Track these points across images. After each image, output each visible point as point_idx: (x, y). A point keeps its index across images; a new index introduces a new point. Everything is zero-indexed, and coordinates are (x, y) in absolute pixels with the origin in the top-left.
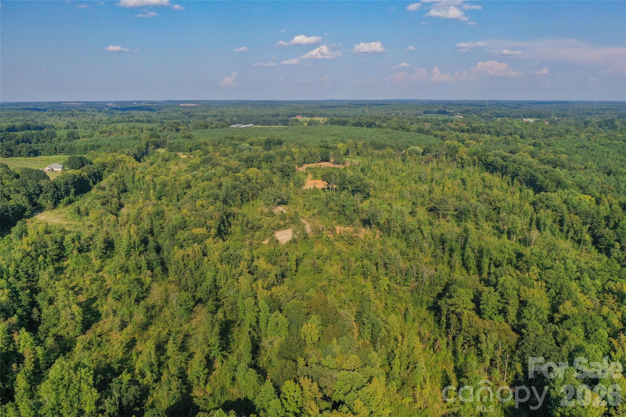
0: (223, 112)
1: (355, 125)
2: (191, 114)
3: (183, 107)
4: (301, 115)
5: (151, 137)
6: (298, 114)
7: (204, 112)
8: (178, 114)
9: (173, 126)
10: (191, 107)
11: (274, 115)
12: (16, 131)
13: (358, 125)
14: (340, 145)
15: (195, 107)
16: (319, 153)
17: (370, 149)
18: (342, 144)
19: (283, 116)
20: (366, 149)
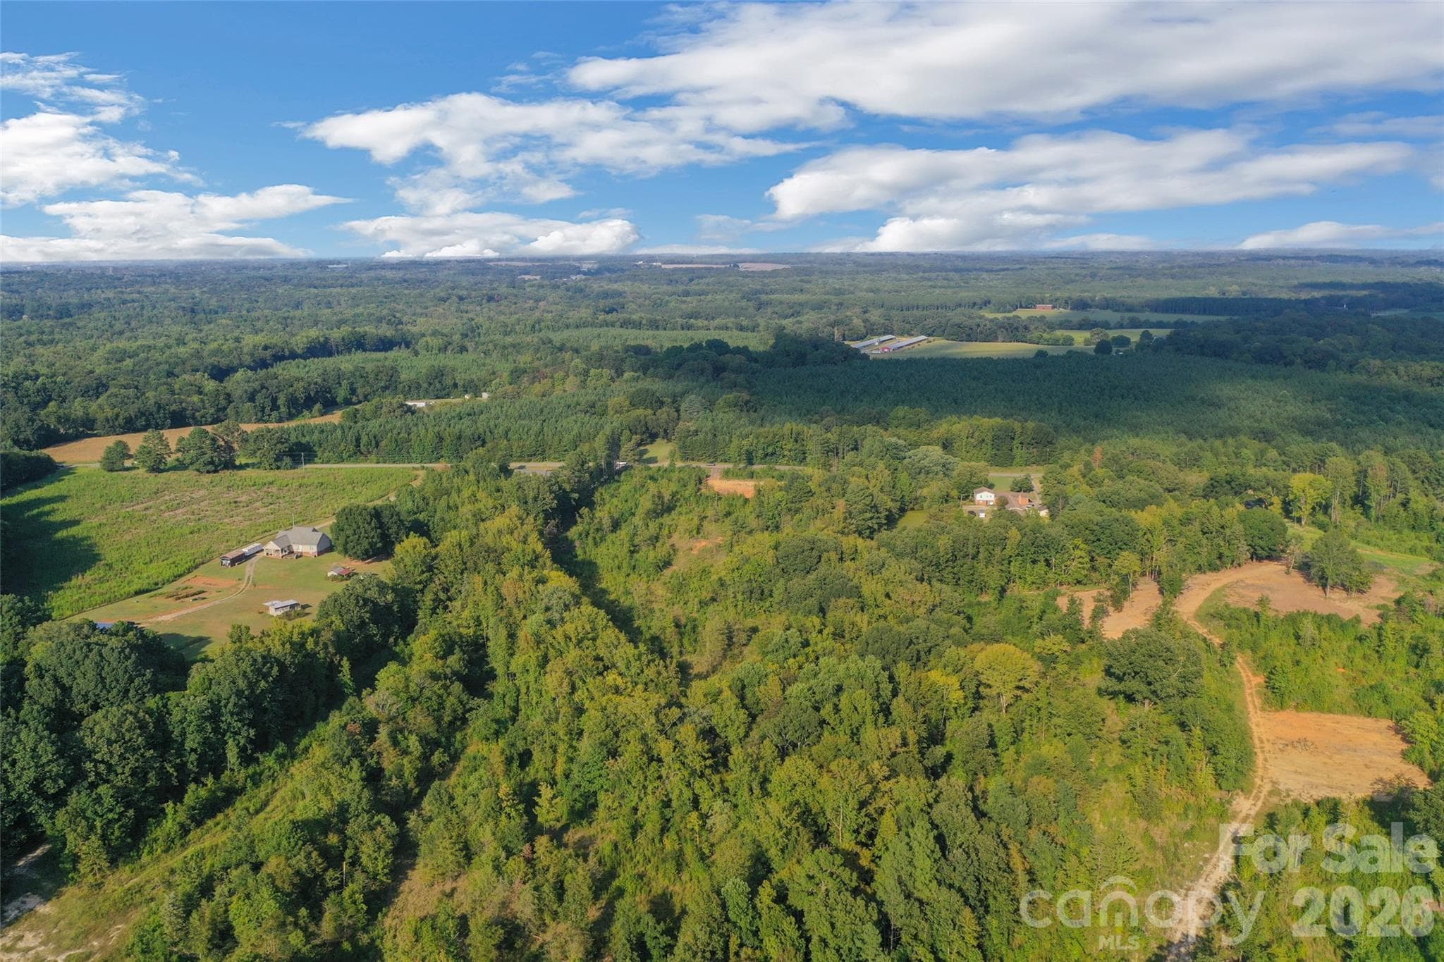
0: (839, 292)
2: (764, 297)
3: (746, 275)
4: (1051, 301)
5: (633, 405)
6: (1042, 302)
7: (793, 291)
8: (731, 297)
9: (705, 358)
10: (764, 274)
11: (974, 304)
12: (330, 354)
14: (1300, 481)
15: (774, 274)
16: (1239, 528)
17: (1414, 494)
18: (1308, 476)
19: (1001, 307)
20: (1400, 497)
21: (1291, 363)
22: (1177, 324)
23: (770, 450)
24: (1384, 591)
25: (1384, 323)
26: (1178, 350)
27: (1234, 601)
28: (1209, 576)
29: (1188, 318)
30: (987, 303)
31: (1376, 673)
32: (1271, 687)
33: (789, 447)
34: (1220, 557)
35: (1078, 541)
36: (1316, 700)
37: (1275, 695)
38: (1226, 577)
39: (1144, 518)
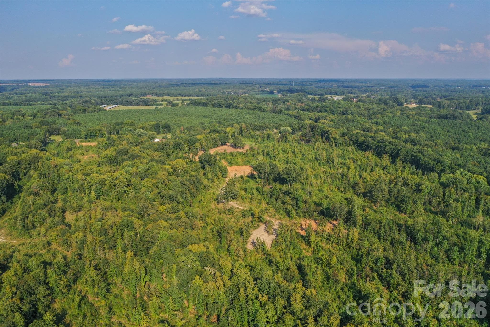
1: (214, 106)
2: (51, 94)
4: (151, 94)
6: (148, 94)
7: (60, 92)
11: (127, 95)
13: (218, 106)
14: (228, 129)
16: (218, 138)
17: (251, 131)
18: (230, 128)
19: (136, 96)
20: (249, 132)
21: (222, 107)
22: (190, 100)
23: (92, 134)
24: (247, 148)
25: (242, 97)
26: (194, 105)
27: (219, 152)
28: (213, 149)
29: (192, 98)
30: (131, 95)
31: (247, 159)
32: (229, 163)
33: (98, 133)
34: (215, 145)
35: (186, 143)
36: (237, 164)
37: (230, 164)
38: (217, 149)
39: (199, 137)
